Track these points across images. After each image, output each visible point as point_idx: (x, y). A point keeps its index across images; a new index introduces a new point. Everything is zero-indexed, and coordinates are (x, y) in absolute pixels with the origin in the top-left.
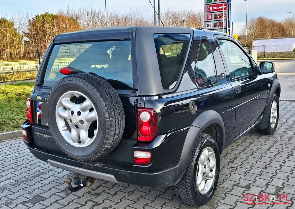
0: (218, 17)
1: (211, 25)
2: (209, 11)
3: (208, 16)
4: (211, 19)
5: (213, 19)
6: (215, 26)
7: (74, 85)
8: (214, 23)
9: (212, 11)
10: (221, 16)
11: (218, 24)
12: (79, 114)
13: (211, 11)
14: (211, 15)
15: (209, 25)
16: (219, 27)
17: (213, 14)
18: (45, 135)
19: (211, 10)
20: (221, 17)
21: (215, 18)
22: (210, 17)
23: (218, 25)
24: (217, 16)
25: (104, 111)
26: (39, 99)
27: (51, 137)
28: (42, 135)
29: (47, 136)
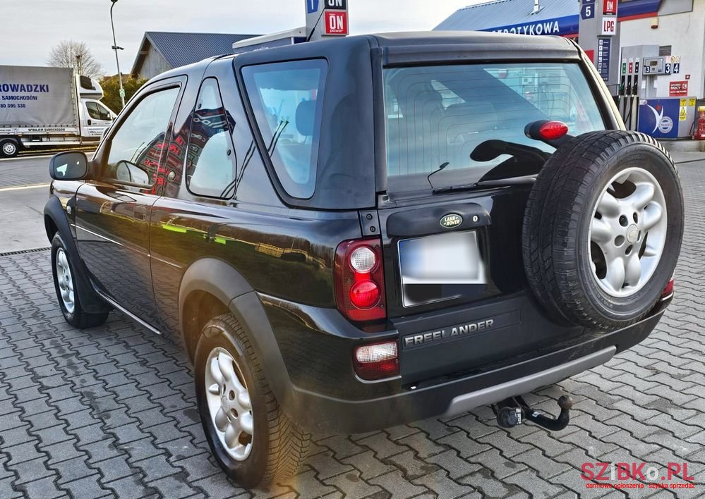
12: (635, 218)
18: (454, 329)
26: (452, 225)
27: (479, 324)
28: (443, 332)
29: (461, 328)
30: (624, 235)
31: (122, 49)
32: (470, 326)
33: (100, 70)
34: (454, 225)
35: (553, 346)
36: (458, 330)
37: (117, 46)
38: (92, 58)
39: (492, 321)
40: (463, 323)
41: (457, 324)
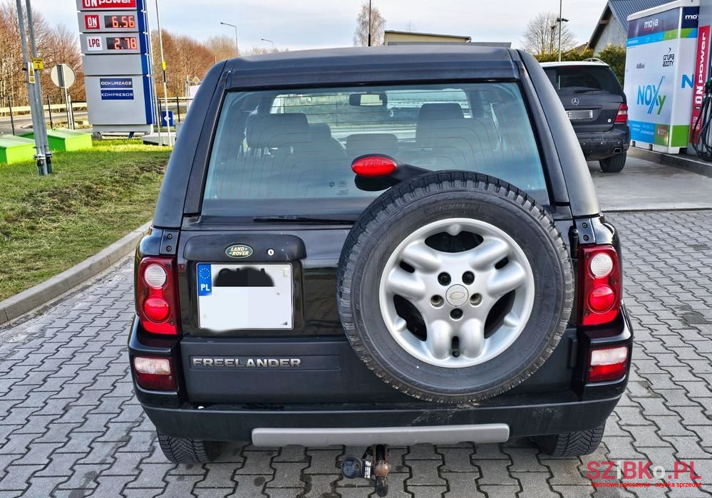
0: (115, 24)
1: (100, 42)
2: (91, 7)
3: (89, 18)
4: (98, 27)
5: (103, 27)
6: (110, 46)
7: (468, 201)
8: (107, 39)
9: (99, 6)
10: (123, 21)
11: (117, 41)
12: (468, 278)
13: (94, 7)
14: (98, 16)
15: (95, 42)
16: (120, 48)
17: (102, 15)
18: (250, 360)
19: (96, 5)
20: (125, 24)
21: (109, 25)
22: (95, 21)
23: (119, 43)
24: (114, 22)
25: (562, 261)
26: (239, 256)
27: (282, 360)
28: (237, 360)
29: (259, 361)
30: (443, 295)
31: (566, 21)
32: (270, 360)
33: (573, 40)
34: (242, 256)
35: (396, 404)
36: (255, 363)
37: (562, 17)
38: (567, 28)
39: (299, 361)
40: (262, 356)
41: (255, 356)
